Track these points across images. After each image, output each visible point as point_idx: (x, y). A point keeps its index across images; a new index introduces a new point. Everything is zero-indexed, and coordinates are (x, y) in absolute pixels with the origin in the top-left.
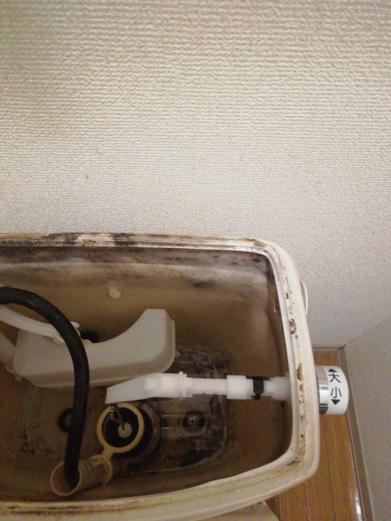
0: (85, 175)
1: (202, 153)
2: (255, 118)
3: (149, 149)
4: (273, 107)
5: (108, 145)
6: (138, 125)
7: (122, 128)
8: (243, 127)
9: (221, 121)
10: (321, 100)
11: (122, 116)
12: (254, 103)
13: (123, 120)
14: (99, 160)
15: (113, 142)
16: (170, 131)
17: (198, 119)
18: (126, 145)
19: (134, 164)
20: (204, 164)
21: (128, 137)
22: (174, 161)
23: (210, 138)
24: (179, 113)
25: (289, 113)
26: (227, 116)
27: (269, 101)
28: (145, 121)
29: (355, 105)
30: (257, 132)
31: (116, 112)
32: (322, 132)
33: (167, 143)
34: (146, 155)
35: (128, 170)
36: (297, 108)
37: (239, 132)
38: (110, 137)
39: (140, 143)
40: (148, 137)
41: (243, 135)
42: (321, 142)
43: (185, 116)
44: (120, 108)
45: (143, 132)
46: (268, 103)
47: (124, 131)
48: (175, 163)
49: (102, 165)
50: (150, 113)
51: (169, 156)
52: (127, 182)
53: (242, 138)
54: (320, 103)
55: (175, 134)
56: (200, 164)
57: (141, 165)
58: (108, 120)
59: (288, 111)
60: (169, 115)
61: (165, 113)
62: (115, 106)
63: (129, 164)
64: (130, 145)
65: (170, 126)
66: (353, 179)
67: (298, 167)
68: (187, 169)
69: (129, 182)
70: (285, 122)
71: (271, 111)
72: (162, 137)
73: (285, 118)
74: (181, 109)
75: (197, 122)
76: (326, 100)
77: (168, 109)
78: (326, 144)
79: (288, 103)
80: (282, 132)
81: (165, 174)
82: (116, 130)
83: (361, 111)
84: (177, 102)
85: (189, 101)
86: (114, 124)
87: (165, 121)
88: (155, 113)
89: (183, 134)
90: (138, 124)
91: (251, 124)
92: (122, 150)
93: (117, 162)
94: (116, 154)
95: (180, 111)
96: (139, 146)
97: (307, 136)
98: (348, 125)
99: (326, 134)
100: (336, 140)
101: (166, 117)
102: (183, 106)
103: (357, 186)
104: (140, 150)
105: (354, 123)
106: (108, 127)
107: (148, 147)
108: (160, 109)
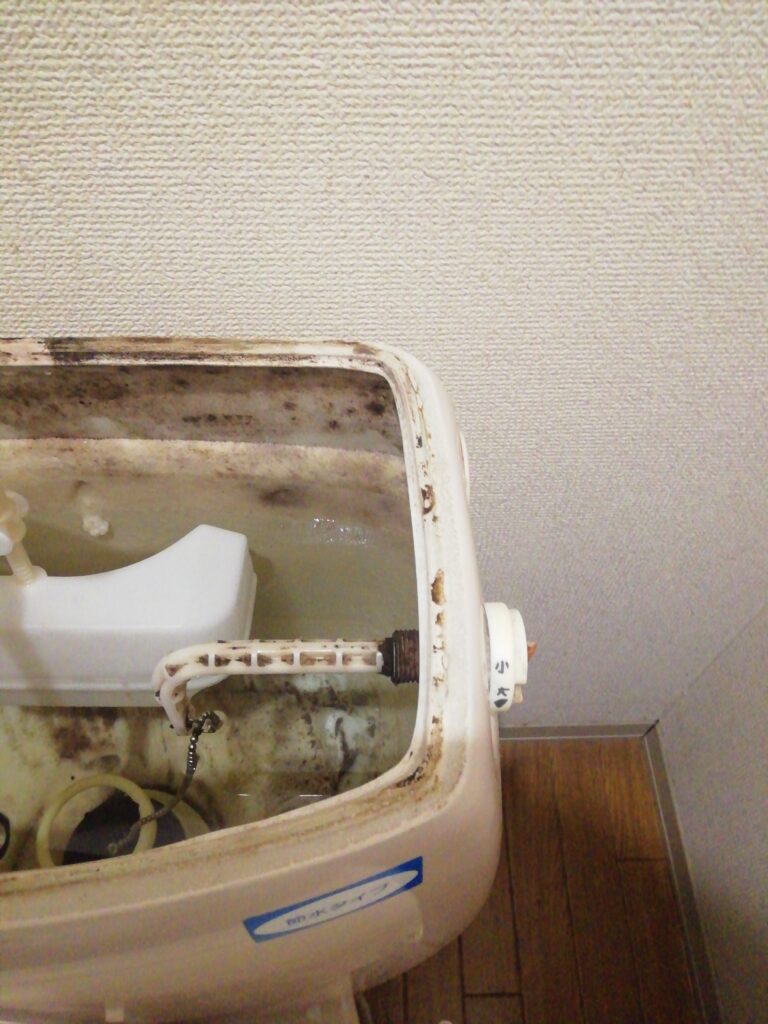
0: (9, 242)
1: (243, 173)
2: (335, 71)
3: (131, 165)
4: (365, 40)
5: (42, 156)
6: (94, 99)
7: (64, 108)
8: (315, 97)
9: (265, 81)
10: (461, 16)
11: (57, 74)
12: (324, 30)
13: (60, 84)
14: (33, 198)
15: (51, 148)
16: (163, 112)
17: (216, 78)
18: (80, 155)
19: (107, 208)
20: (255, 205)
21: (81, 132)
22: (189, 197)
23: (252, 130)
24: (173, 62)
25: (403, 56)
26: (275, 67)
27: (354, 22)
28: (107, 85)
29: (536, 29)
30: (348, 110)
31: (41, 62)
32: (482, 107)
33: (164, 147)
34: (126, 181)
35: (98, 226)
36: (417, 41)
37: (309, 111)
38: (43, 132)
39: (109, 149)
40: (122, 130)
41: (319, 120)
42: (487, 136)
43: (187, 70)
44: (48, 51)
45: (108, 117)
46: (354, 29)
47: (69, 117)
48: (193, 205)
49: (40, 213)
50: (113, 63)
51: (176, 185)
52: (102, 261)
53: (319, 130)
54: (462, 27)
55: (174, 122)
56: (247, 204)
57: (122, 212)
58: (27, 85)
59: (400, 51)
60: (152, 67)
61: (144, 62)
62: (36, 46)
63: (97, 208)
64: (87, 155)
65: (161, 98)
66: (573, 239)
67: (454, 208)
68: (221, 221)
69: (107, 259)
70: (399, 81)
71: (364, 51)
72: (152, 130)
73: (398, 71)
74: (175, 50)
75: (217, 86)
76: (472, 18)
77: (147, 51)
78: (498, 140)
79: (396, 28)
80: (399, 111)
81: (177, 235)
82: (52, 113)
83: (552, 45)
84: (164, 30)
85: (188, 28)
86: (42, 97)
87: (149, 85)
88: (125, 63)
89: (193, 121)
90: (94, 94)
91: (330, 88)
92: (74, 169)
93: (70, 204)
94: (63, 182)
95: (174, 56)
96: (108, 156)
97: (454, 121)
98: (532, 87)
99: (492, 112)
100: (517, 131)
101: (150, 73)
102: (178, 40)
103: (588, 261)
104: (111, 168)
105: (543, 82)
106: (32, 103)
107: (128, 160)
108: (131, 51)
